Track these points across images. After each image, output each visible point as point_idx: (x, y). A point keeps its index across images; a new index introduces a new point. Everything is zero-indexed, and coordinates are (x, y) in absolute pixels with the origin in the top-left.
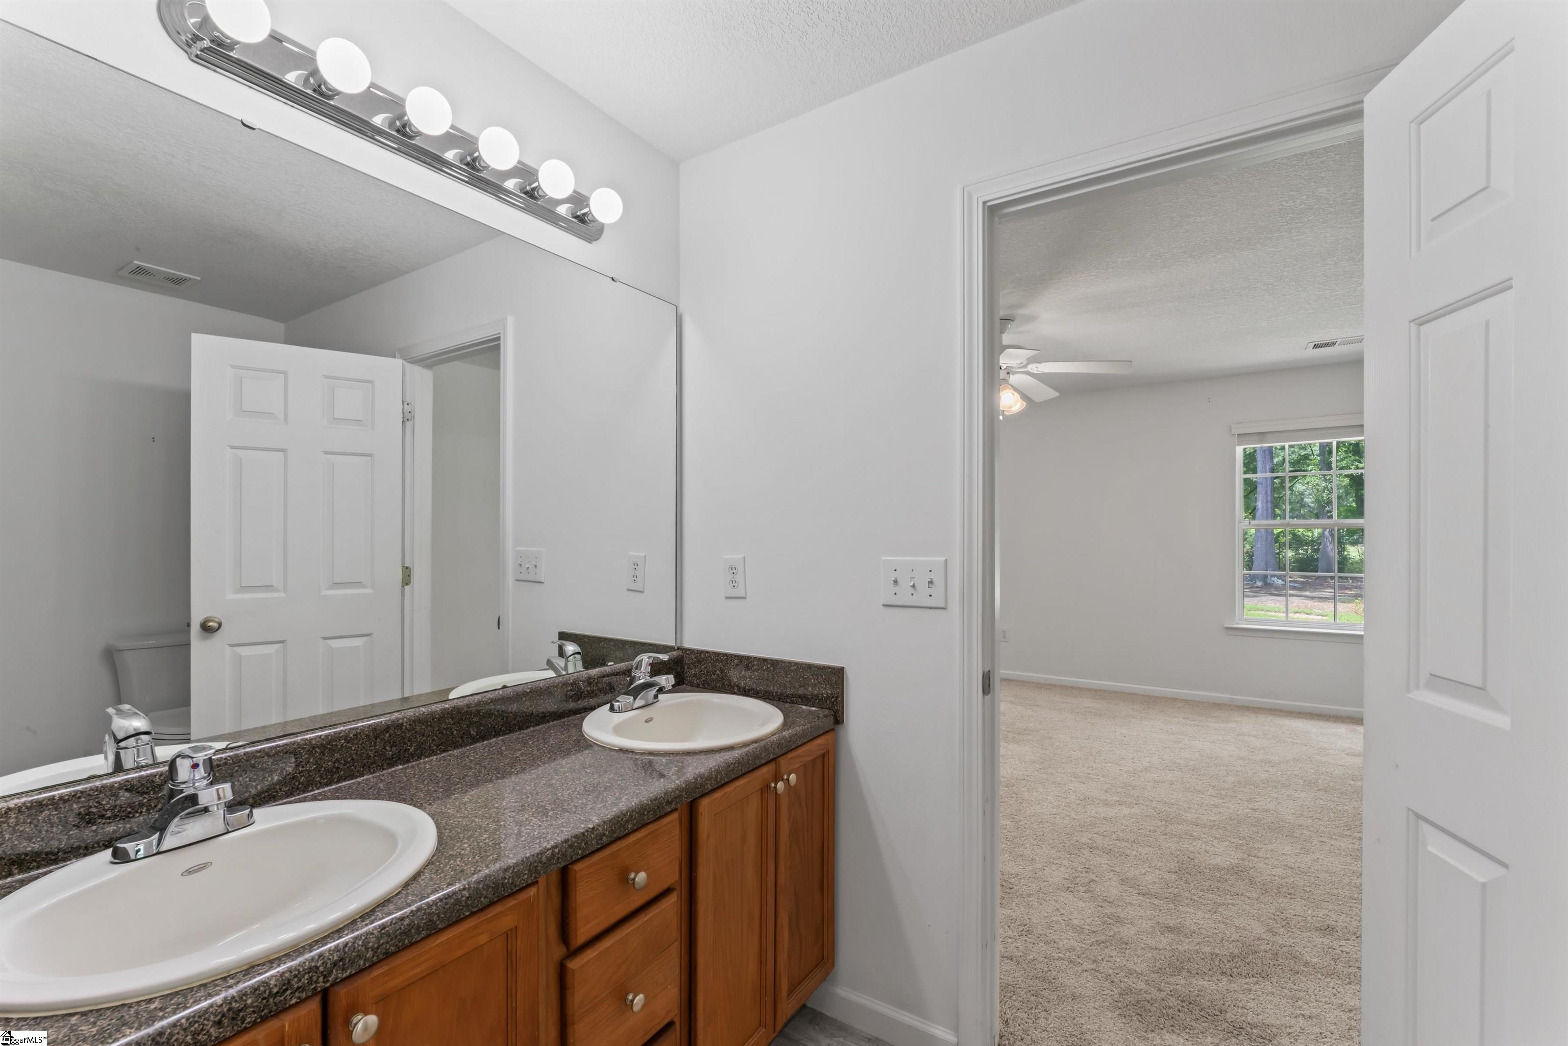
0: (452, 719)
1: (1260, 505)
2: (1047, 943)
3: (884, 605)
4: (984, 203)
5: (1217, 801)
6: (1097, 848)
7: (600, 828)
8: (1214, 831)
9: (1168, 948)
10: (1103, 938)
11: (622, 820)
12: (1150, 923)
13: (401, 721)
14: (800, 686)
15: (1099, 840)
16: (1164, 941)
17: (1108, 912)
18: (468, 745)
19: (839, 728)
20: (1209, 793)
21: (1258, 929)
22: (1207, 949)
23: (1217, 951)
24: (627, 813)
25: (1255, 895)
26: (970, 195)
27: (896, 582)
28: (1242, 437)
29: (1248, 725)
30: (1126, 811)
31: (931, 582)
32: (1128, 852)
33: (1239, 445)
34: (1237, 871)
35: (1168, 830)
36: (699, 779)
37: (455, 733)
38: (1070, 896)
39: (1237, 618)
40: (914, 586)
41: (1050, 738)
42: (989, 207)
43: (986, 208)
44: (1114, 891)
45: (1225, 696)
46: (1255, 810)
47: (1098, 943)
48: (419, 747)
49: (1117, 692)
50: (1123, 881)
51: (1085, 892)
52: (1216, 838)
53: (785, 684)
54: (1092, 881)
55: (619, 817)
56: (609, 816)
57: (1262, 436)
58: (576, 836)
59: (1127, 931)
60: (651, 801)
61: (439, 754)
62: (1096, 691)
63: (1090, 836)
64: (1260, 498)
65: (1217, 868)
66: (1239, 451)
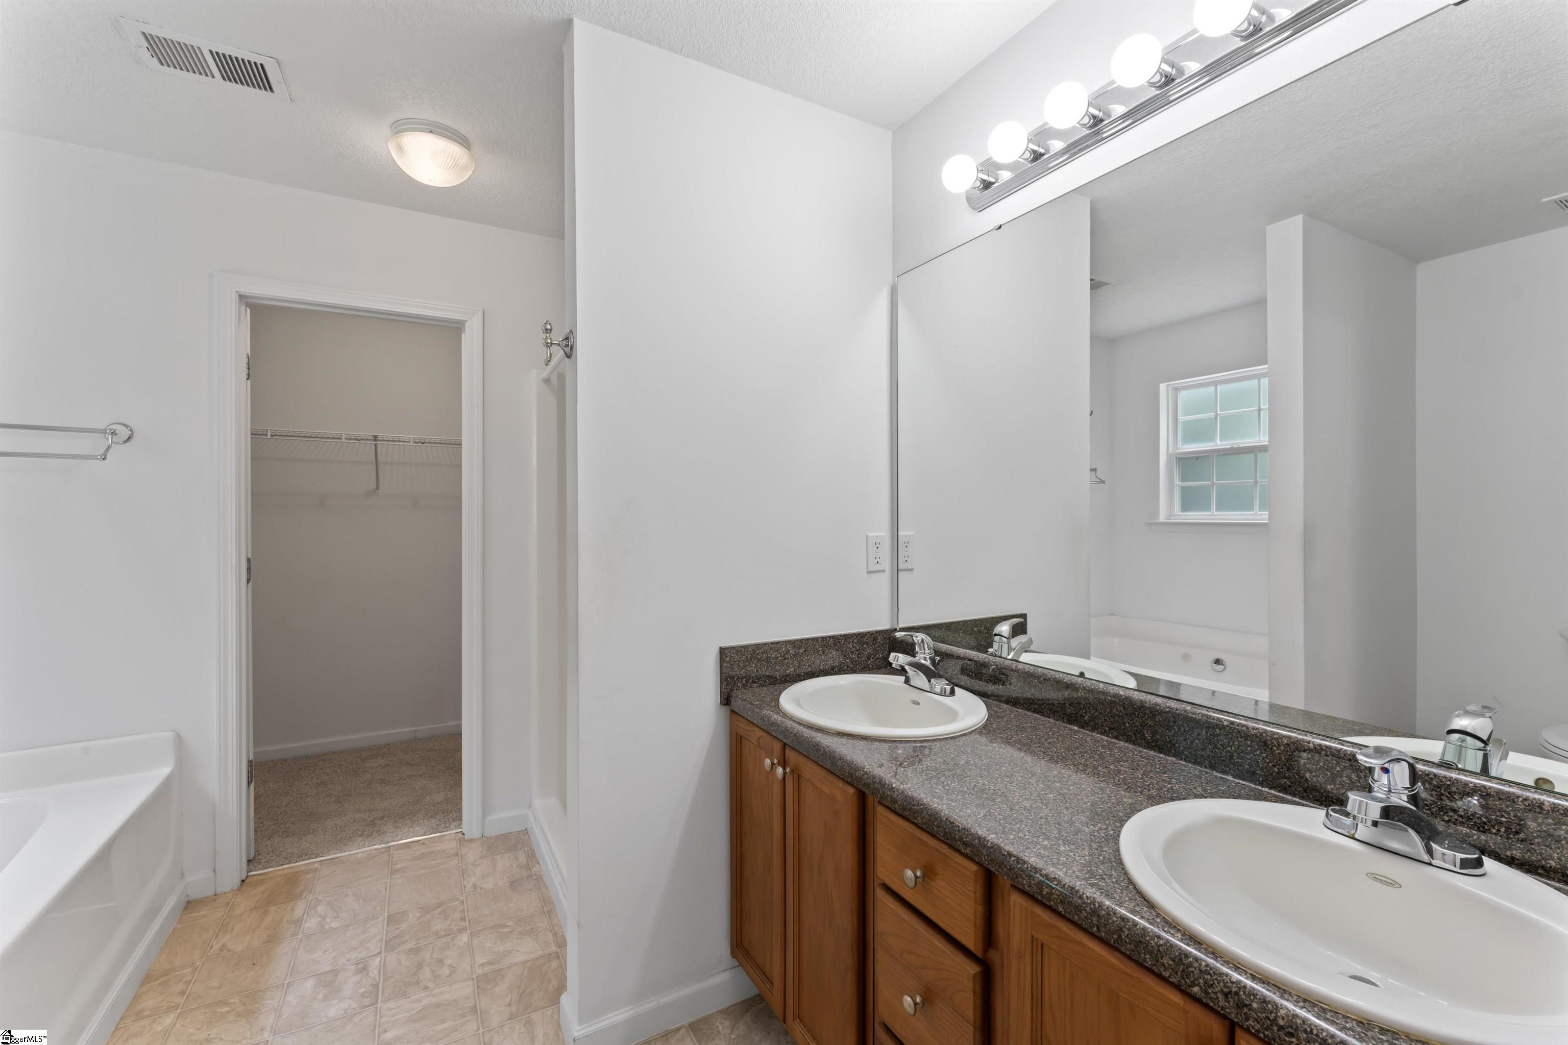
0: (1124, 708)
7: (896, 793)
11: (914, 805)
13: (1078, 686)
18: (1142, 747)
24: (921, 805)
36: (1012, 859)
37: (1127, 724)
48: (1093, 718)
55: (913, 800)
56: (910, 793)
58: (880, 781)
60: (947, 819)
61: (1110, 737)
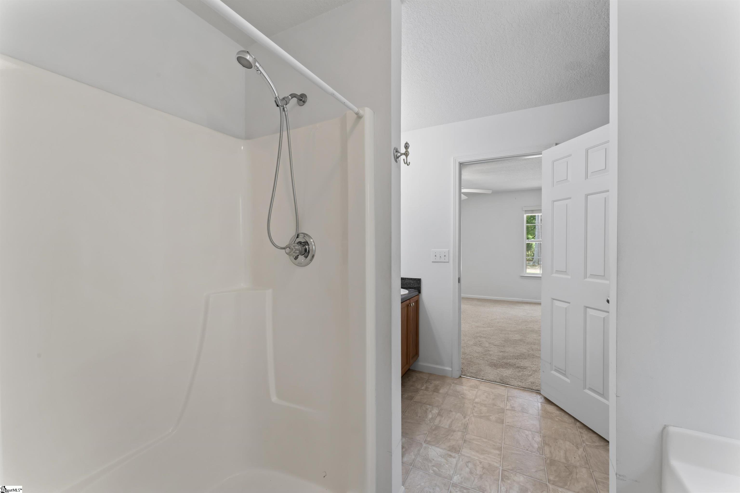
1: (537, 234)
2: (470, 355)
3: (432, 262)
4: (459, 162)
5: (516, 326)
6: (482, 337)
8: (515, 332)
9: (502, 355)
10: (485, 354)
12: (497, 351)
14: (409, 284)
15: (482, 335)
16: (501, 354)
17: (486, 349)
19: (420, 295)
20: (514, 324)
21: (525, 351)
22: (512, 355)
23: (514, 355)
25: (525, 345)
26: (455, 160)
27: (436, 256)
28: (526, 212)
29: (527, 307)
30: (489, 329)
31: (445, 256)
32: (491, 337)
33: (525, 214)
34: (521, 340)
35: (502, 333)
38: (475, 347)
39: (524, 272)
40: (440, 257)
41: (465, 312)
42: (460, 163)
43: (459, 163)
44: (487, 345)
45: (520, 299)
46: (527, 327)
47: (484, 355)
49: (485, 299)
50: (489, 343)
51: (479, 346)
52: (515, 334)
53: (404, 284)
54: (481, 343)
57: (532, 211)
59: (491, 353)
62: (478, 299)
63: (480, 334)
64: (537, 231)
65: (516, 340)
66: (525, 216)
